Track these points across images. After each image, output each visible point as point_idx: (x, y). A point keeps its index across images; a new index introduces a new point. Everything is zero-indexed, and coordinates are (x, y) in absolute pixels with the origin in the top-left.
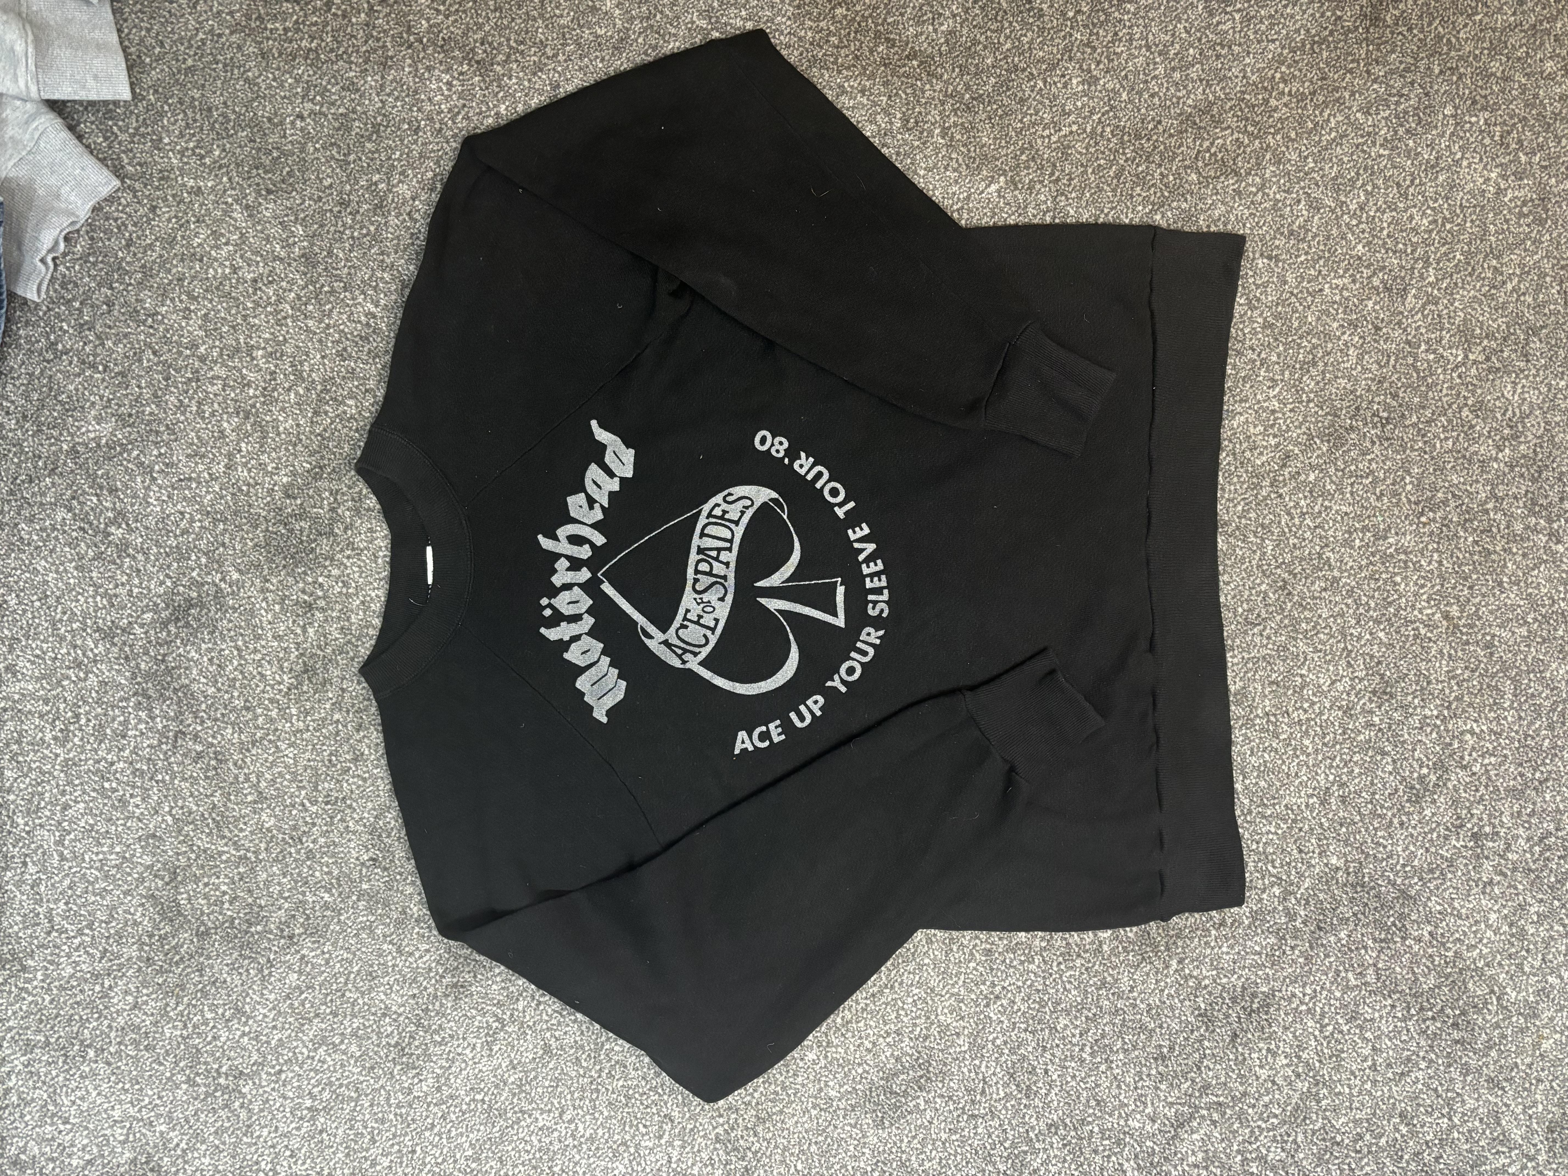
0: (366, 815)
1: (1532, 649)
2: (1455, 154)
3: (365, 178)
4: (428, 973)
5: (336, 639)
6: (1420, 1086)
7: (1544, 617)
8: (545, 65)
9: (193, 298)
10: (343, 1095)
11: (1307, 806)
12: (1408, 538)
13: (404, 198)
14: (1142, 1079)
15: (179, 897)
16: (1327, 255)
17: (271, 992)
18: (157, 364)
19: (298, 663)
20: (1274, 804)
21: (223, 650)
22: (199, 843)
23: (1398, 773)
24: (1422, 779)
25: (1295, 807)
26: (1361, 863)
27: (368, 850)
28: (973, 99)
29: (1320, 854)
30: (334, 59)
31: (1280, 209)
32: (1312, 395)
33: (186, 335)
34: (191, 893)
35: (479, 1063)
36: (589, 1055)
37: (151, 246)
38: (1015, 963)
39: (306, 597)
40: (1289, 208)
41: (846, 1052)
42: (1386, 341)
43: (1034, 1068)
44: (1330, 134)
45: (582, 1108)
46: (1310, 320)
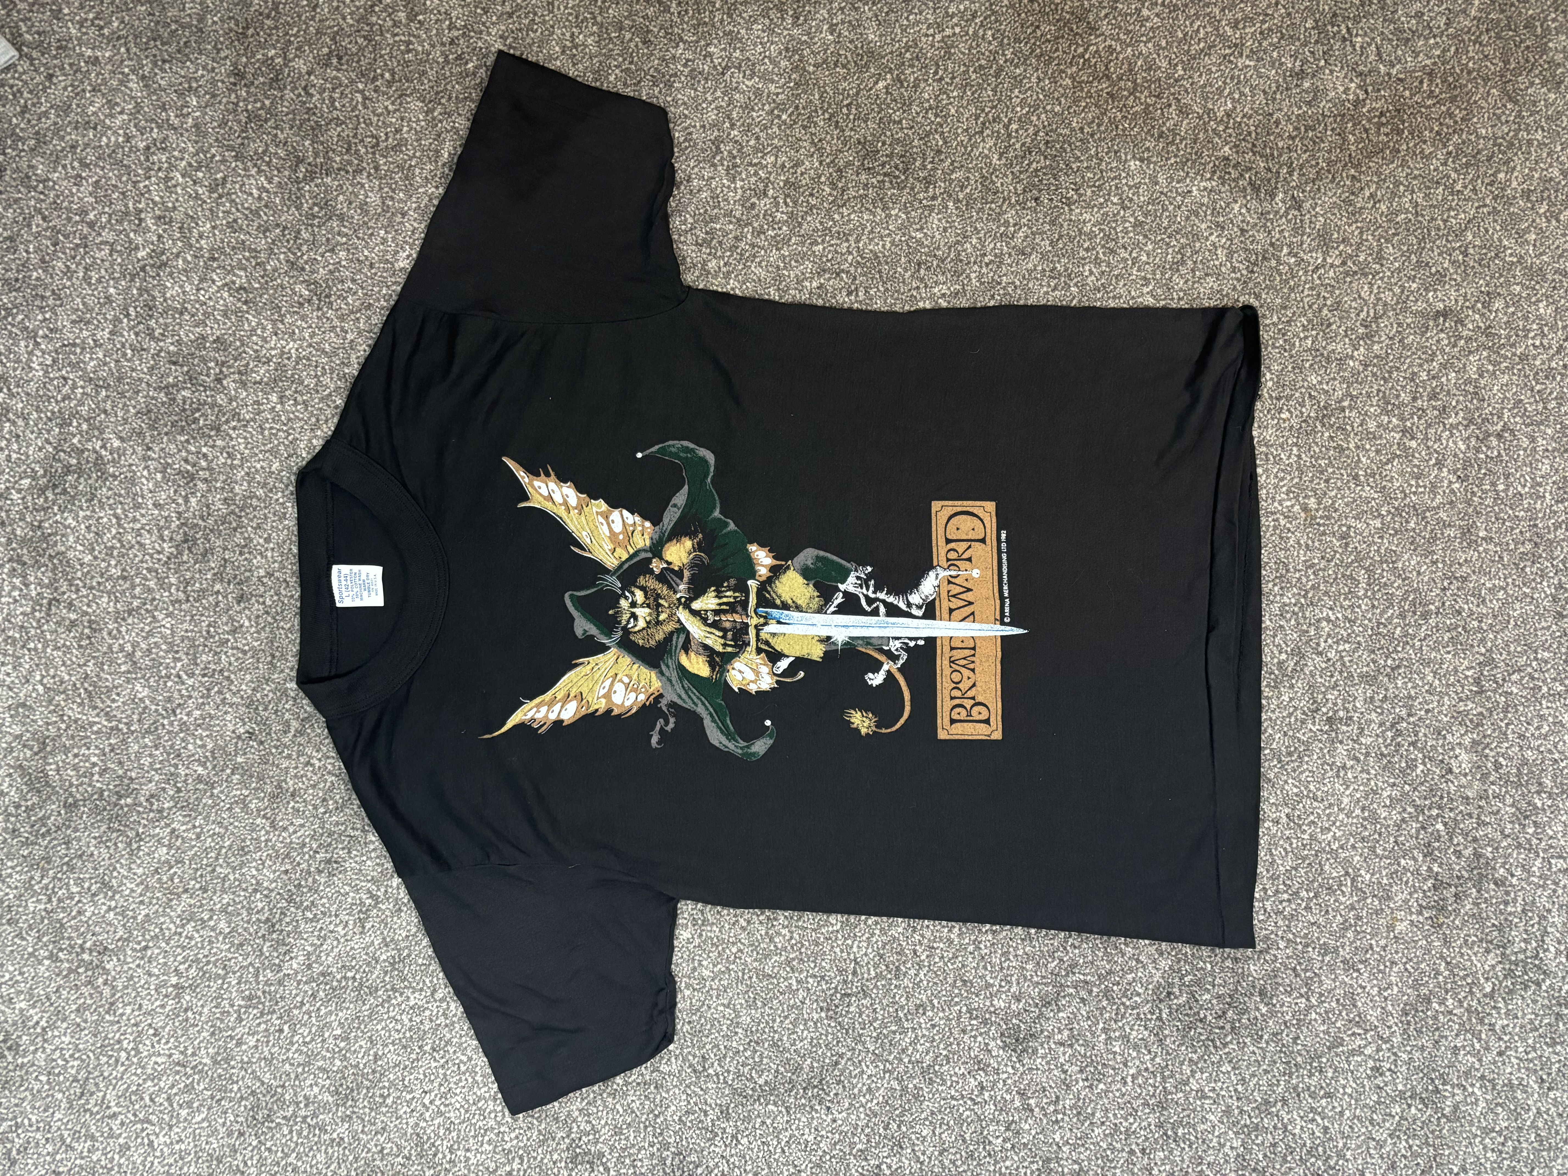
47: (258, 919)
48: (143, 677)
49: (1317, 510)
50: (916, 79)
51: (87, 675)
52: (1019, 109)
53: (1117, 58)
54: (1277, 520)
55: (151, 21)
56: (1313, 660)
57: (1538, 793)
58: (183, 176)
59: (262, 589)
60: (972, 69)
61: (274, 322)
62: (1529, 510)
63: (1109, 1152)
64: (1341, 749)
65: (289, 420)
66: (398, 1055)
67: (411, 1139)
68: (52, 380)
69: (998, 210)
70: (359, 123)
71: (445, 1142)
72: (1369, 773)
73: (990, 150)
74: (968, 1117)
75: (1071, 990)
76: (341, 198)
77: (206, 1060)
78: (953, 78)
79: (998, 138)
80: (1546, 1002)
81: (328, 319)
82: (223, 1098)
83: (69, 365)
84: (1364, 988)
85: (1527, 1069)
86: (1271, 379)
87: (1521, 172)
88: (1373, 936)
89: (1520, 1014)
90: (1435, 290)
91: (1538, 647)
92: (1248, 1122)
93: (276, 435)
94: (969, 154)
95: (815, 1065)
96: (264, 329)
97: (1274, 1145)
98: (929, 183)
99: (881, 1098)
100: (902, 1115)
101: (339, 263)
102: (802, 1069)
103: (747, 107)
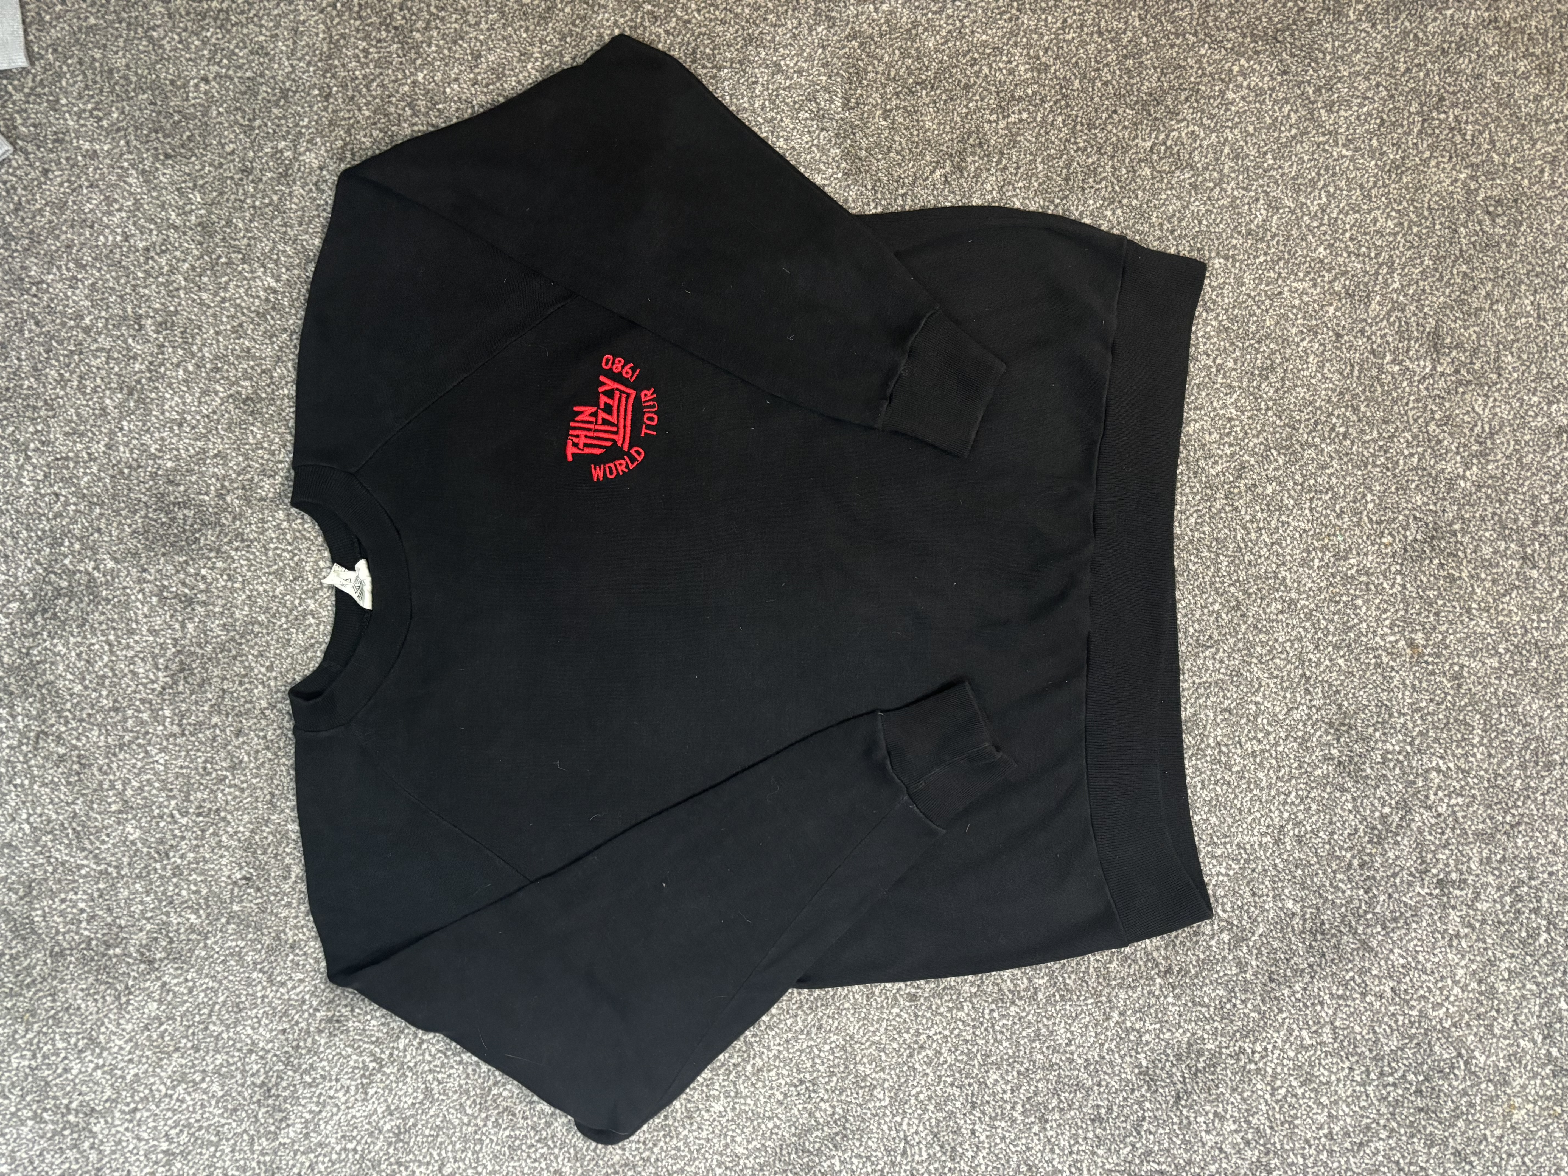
0: (241, 829)
1: (1503, 682)
2: (1423, 153)
3: (270, 145)
4: (301, 1005)
5: (219, 636)
6: (1380, 1158)
7: (1516, 647)
8: (467, 33)
9: (81, 267)
10: (202, 1139)
11: (1260, 845)
12: (1370, 558)
13: (311, 168)
14: (1078, 1142)
15: (33, 914)
16: (1286, 256)
17: (128, 1022)
18: (38, 336)
19: (174, 662)
20: (1225, 843)
21: (93, 644)
22: (57, 855)
23: (1358, 812)
24: (1384, 818)
25: (1248, 846)
26: (1318, 909)
27: (241, 868)
28: (918, 83)
29: (1274, 897)
30: (244, 21)
31: (1237, 207)
32: (1270, 404)
33: (71, 304)
34: (47, 909)
35: (353, 1107)
36: (474, 1101)
37: (40, 211)
38: (942, 1010)
39: (187, 591)
40: (1247, 207)
41: (755, 1104)
42: (1349, 349)
43: (959, 1128)
44: (1290, 131)
45: (463, 1160)
46: (1268, 323)
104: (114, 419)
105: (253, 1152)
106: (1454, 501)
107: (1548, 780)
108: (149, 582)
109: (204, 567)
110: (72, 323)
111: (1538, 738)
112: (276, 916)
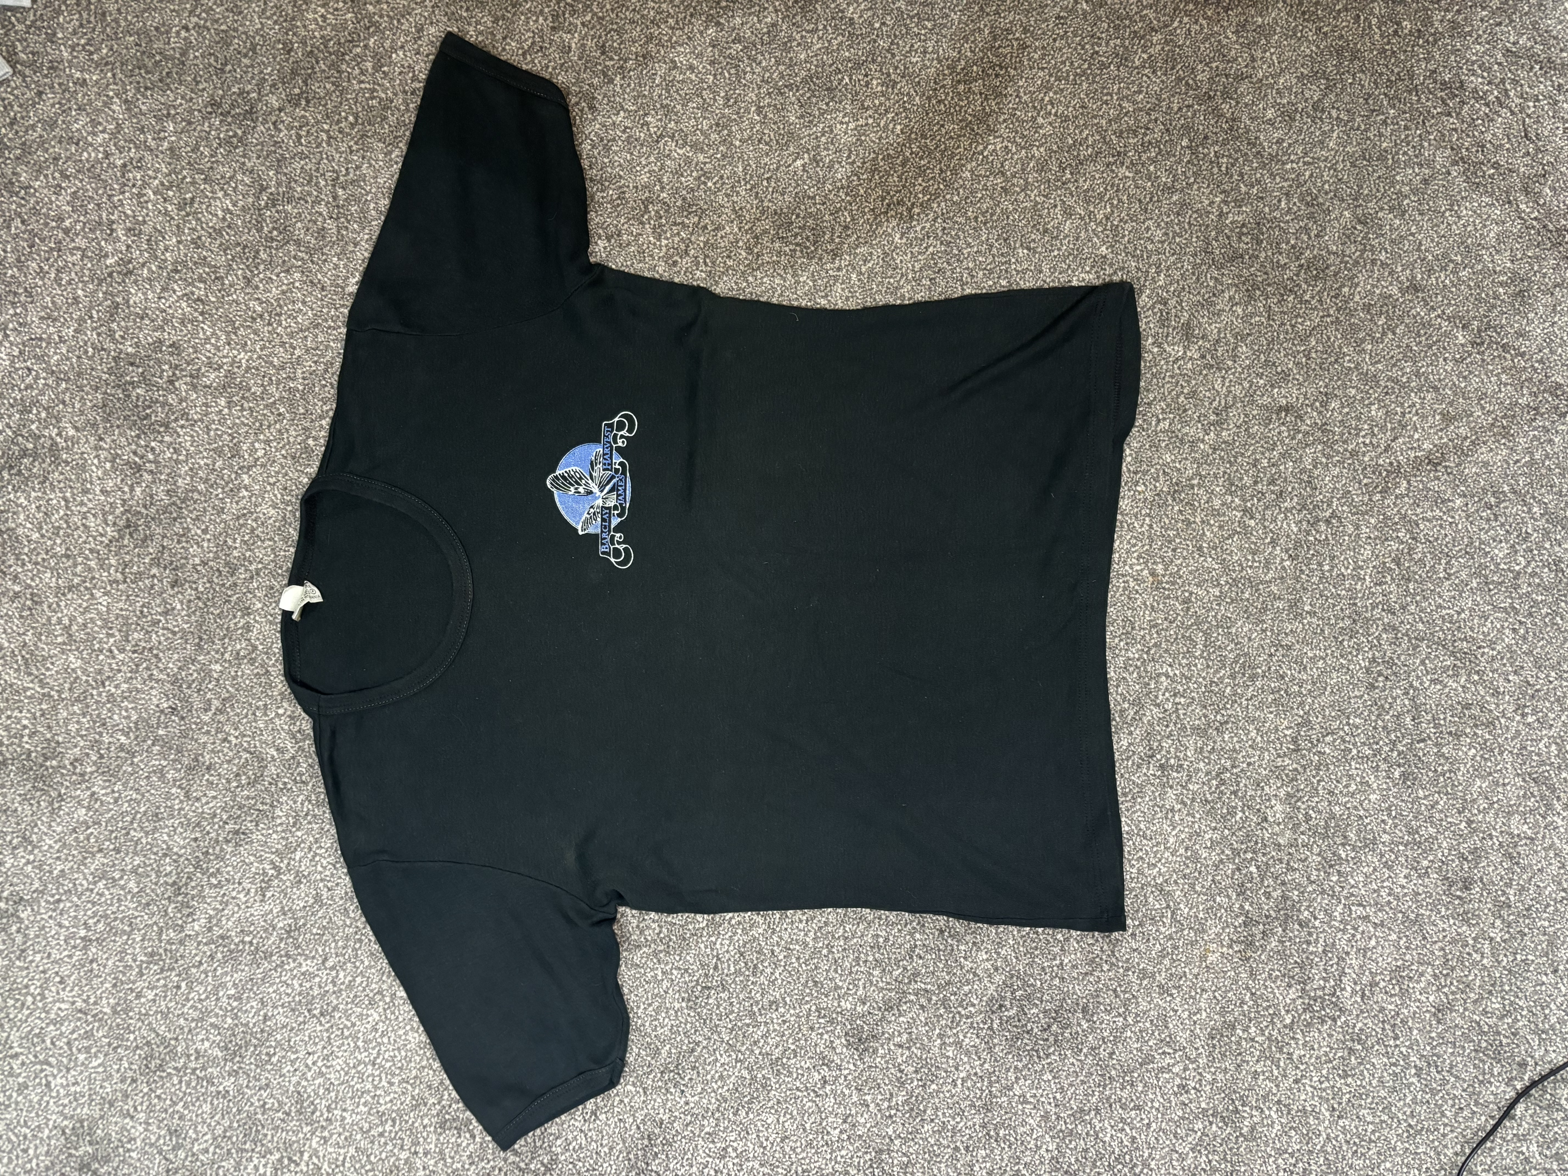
47: (166, 883)
48: (77, 649)
49: (1163, 576)
50: (830, 161)
51: (26, 644)
52: (920, 196)
53: (1012, 158)
54: (1127, 582)
55: (137, 51)
56: (1151, 711)
57: (1343, 845)
58: (155, 193)
59: (196, 576)
60: (881, 157)
61: (228, 334)
62: (1350, 590)
63: (935, 1148)
64: (1170, 793)
65: (234, 424)
66: (287, 1017)
67: (293, 1096)
68: (17, 369)
69: (896, 285)
70: (322, 159)
71: (324, 1102)
72: (1194, 817)
73: (893, 229)
74: (809, 1108)
75: (912, 997)
76: (299, 225)
77: (107, 1010)
78: (864, 163)
79: (901, 218)
80: (1341, 1036)
81: (278, 334)
82: (119, 1046)
83: (34, 357)
84: (1176, 1011)
85: (1320, 1097)
86: (1131, 455)
87: (1364, 288)
88: (1187, 964)
89: (1316, 1046)
90: (1280, 387)
91: (1350, 713)
92: (1064, 1128)
93: (220, 436)
94: (874, 232)
95: (673, 1051)
96: (218, 338)
97: (1086, 1151)
98: (836, 255)
99: (731, 1086)
100: (750, 1102)
101: (293, 283)
102: (660, 1054)
103: (678, 173)
104: (85, 307)
105: (161, 942)
106: (1195, 460)
107: (1251, 688)
108: (104, 449)
109: (154, 440)
110: (54, 224)
111: (1246, 655)
112: (196, 741)
